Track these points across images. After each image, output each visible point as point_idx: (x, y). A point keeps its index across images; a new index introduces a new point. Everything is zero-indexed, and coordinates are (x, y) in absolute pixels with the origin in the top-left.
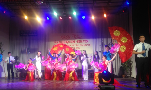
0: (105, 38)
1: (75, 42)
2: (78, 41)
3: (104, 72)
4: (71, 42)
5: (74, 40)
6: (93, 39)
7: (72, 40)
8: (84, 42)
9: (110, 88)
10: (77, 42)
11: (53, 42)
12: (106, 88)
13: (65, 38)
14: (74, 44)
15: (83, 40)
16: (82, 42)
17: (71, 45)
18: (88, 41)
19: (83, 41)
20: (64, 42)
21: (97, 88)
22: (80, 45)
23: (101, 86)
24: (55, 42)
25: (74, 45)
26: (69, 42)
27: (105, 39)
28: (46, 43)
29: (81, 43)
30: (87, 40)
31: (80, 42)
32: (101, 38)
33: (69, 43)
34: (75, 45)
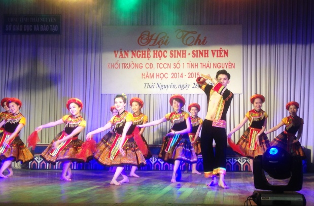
0: (284, 42)
1: (184, 55)
2: (193, 53)
3: (271, 153)
4: (172, 55)
5: (182, 49)
6: (245, 47)
7: (176, 49)
8: (213, 55)
9: (289, 202)
10: (191, 54)
11: (113, 55)
12: (275, 202)
13: (152, 42)
14: (182, 60)
15: (210, 49)
16: (206, 54)
17: (172, 66)
18: (226, 53)
19: (212, 51)
20: (148, 54)
21: (246, 201)
22: (199, 65)
23: (260, 196)
24: (119, 54)
25: (182, 65)
26: (166, 54)
27: (282, 46)
28: (89, 55)
29: (202, 60)
30: (225, 48)
31: (202, 54)
32: (271, 44)
33: (165, 57)
34: (186, 65)
